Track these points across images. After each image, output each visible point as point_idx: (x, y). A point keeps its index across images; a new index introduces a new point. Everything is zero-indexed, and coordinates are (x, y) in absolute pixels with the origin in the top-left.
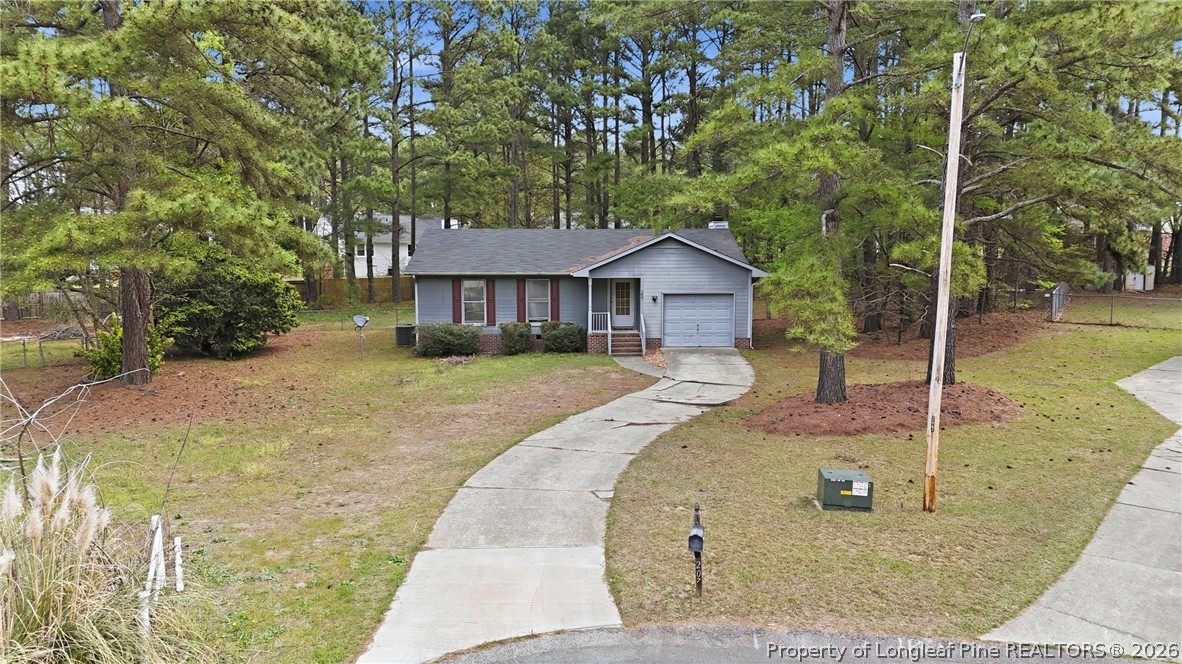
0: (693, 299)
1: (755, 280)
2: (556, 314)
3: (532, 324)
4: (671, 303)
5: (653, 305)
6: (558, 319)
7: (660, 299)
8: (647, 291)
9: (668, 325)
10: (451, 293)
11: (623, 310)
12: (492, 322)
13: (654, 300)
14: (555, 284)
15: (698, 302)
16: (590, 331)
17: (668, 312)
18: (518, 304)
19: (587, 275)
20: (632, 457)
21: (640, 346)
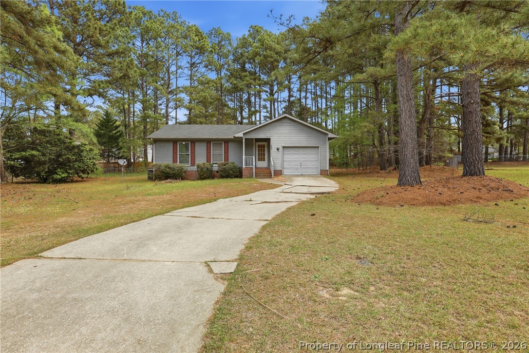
0: (297, 150)
1: (330, 139)
2: (226, 158)
3: (214, 165)
4: (287, 151)
5: (277, 152)
6: (228, 161)
7: (281, 149)
8: (274, 145)
9: (285, 163)
10: (172, 149)
11: (262, 159)
12: (193, 164)
13: (278, 149)
14: (226, 144)
15: (301, 151)
16: (244, 166)
17: (286, 156)
18: (207, 154)
19: (242, 136)
20: (265, 223)
21: (271, 173)
